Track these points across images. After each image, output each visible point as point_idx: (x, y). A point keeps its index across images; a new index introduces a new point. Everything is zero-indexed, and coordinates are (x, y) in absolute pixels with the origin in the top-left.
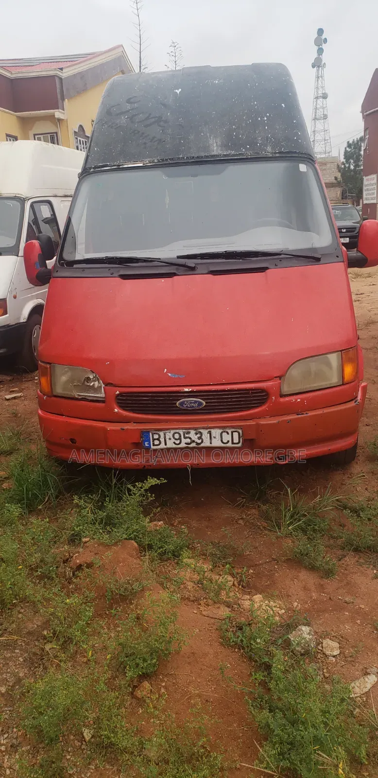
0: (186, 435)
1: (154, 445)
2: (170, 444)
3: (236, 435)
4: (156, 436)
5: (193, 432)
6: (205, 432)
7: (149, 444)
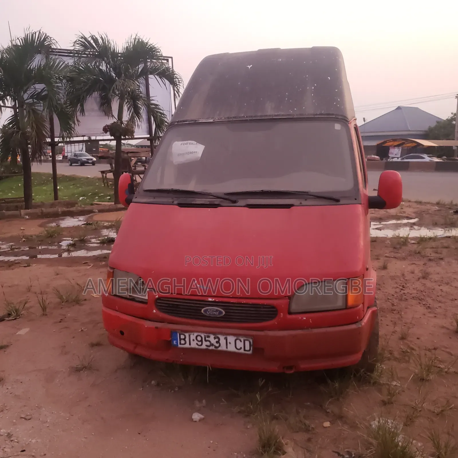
0: (207, 339)
1: (180, 344)
2: (194, 345)
3: (247, 343)
4: (182, 337)
5: (212, 337)
6: (222, 338)
7: (177, 343)
